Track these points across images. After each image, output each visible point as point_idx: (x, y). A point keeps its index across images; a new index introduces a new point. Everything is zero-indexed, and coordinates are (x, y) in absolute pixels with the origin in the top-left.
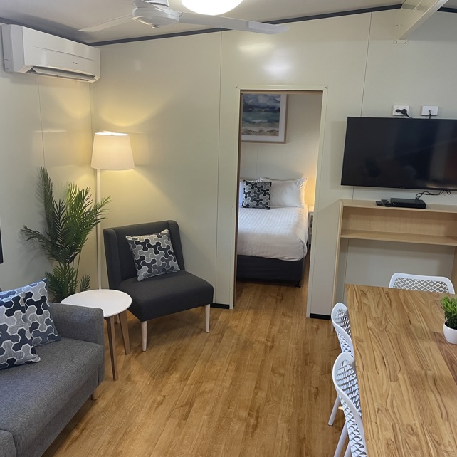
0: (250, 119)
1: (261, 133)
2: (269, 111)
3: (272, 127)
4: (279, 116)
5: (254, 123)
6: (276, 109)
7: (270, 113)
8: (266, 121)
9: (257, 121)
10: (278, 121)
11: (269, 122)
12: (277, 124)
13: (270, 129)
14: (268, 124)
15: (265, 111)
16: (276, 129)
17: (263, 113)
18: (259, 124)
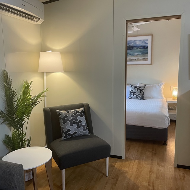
0: (132, 53)
1: (138, 60)
2: (142, 48)
3: (144, 56)
4: (148, 51)
5: (134, 55)
6: (146, 47)
7: (143, 50)
8: (141, 53)
9: (136, 54)
10: (147, 53)
11: (142, 54)
12: (146, 55)
13: (143, 58)
14: (142, 55)
15: (140, 49)
16: (146, 58)
17: (139, 50)
18: (137, 55)
